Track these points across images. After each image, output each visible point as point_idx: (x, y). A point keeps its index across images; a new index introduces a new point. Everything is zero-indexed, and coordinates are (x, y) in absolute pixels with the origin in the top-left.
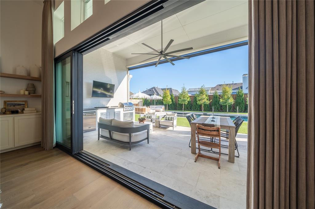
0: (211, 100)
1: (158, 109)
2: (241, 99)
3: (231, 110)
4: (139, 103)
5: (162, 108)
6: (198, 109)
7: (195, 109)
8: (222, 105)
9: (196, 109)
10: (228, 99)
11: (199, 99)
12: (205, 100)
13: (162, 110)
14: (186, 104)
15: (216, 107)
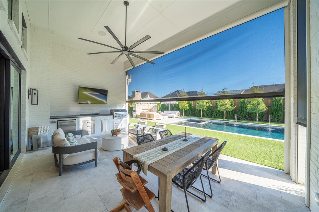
0: (235, 106)
1: (171, 115)
2: (278, 105)
3: (263, 118)
4: (153, 107)
5: (176, 114)
6: (220, 116)
7: (216, 115)
8: (250, 112)
9: (218, 116)
10: (257, 105)
11: (220, 104)
12: (228, 106)
13: (175, 116)
14: (205, 110)
15: (243, 114)
